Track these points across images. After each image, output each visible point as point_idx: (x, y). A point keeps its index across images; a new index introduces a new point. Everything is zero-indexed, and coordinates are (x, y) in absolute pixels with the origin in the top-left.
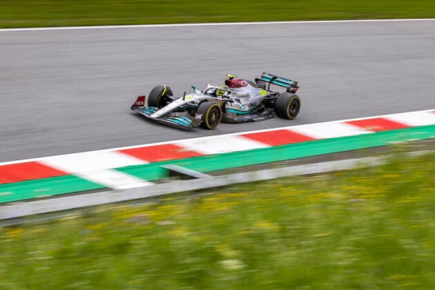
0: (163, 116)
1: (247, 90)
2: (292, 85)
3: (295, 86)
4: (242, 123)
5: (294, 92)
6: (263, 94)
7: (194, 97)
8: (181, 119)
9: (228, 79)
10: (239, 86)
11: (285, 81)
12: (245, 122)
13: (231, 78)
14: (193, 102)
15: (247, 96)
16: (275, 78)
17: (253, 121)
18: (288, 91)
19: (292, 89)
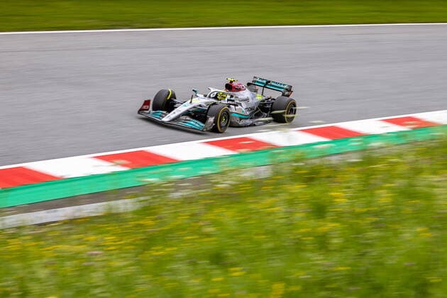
0: (173, 120)
1: (246, 94)
2: (287, 89)
3: (289, 90)
4: (245, 126)
5: (288, 96)
6: (259, 98)
7: (200, 101)
8: (192, 123)
9: (228, 82)
10: (239, 90)
11: (279, 85)
12: (248, 126)
13: (231, 82)
14: (200, 106)
15: (247, 100)
16: (268, 82)
17: (255, 125)
18: (283, 95)
19: (287, 93)
